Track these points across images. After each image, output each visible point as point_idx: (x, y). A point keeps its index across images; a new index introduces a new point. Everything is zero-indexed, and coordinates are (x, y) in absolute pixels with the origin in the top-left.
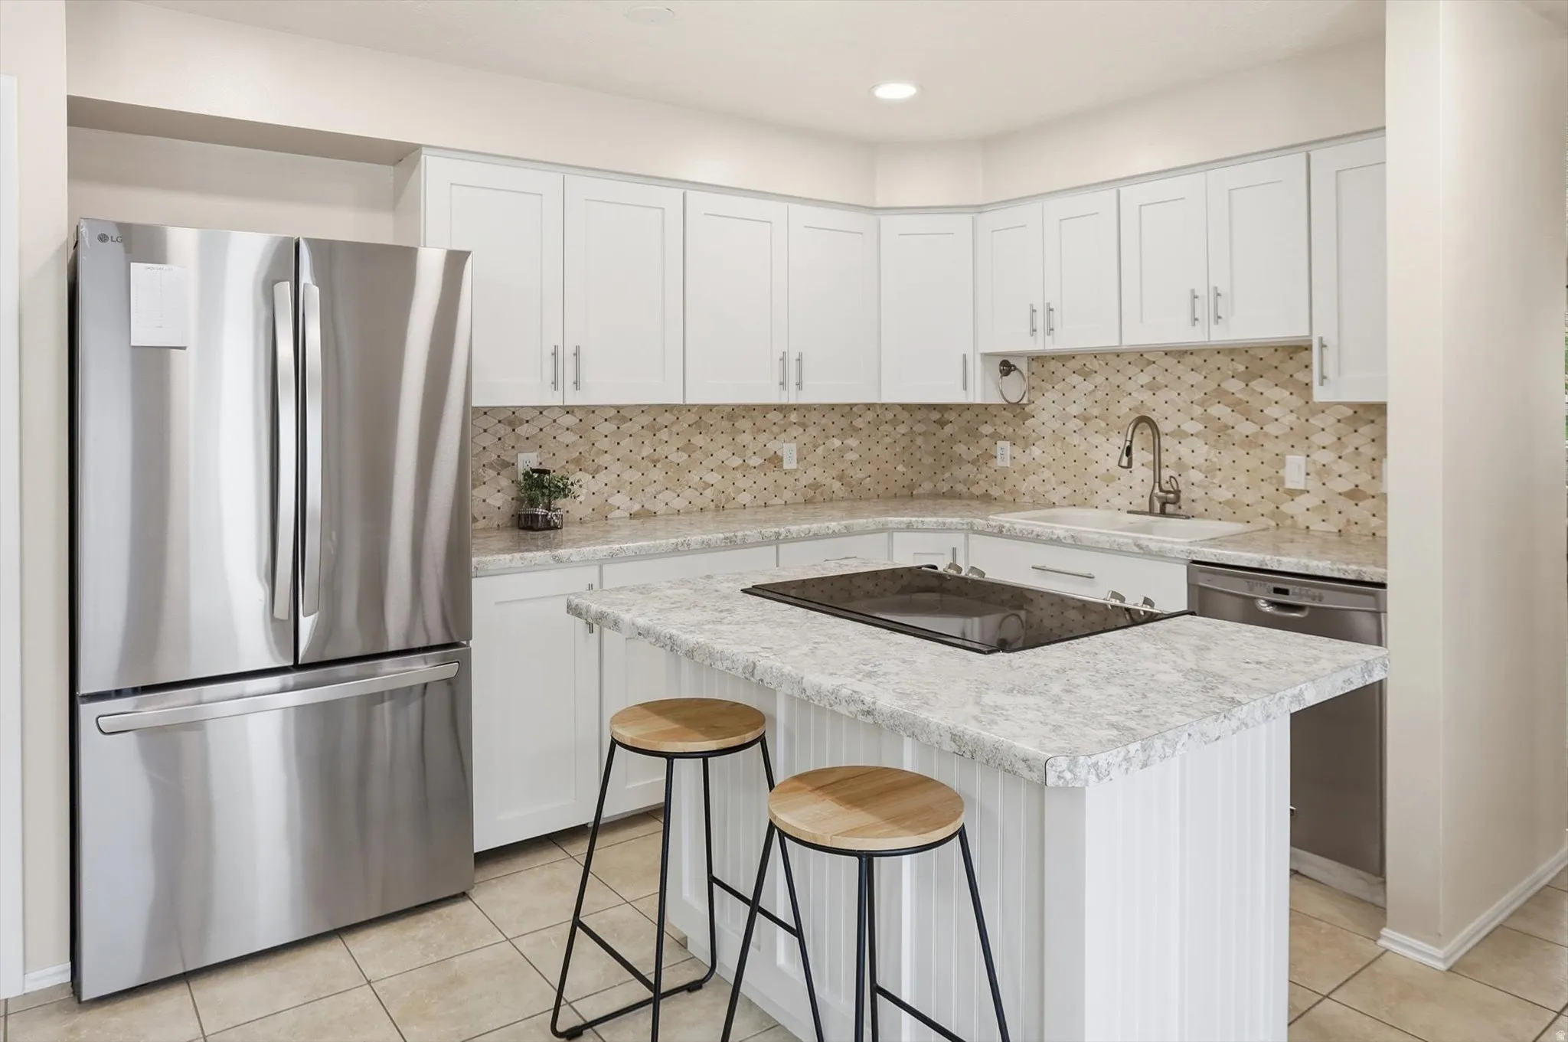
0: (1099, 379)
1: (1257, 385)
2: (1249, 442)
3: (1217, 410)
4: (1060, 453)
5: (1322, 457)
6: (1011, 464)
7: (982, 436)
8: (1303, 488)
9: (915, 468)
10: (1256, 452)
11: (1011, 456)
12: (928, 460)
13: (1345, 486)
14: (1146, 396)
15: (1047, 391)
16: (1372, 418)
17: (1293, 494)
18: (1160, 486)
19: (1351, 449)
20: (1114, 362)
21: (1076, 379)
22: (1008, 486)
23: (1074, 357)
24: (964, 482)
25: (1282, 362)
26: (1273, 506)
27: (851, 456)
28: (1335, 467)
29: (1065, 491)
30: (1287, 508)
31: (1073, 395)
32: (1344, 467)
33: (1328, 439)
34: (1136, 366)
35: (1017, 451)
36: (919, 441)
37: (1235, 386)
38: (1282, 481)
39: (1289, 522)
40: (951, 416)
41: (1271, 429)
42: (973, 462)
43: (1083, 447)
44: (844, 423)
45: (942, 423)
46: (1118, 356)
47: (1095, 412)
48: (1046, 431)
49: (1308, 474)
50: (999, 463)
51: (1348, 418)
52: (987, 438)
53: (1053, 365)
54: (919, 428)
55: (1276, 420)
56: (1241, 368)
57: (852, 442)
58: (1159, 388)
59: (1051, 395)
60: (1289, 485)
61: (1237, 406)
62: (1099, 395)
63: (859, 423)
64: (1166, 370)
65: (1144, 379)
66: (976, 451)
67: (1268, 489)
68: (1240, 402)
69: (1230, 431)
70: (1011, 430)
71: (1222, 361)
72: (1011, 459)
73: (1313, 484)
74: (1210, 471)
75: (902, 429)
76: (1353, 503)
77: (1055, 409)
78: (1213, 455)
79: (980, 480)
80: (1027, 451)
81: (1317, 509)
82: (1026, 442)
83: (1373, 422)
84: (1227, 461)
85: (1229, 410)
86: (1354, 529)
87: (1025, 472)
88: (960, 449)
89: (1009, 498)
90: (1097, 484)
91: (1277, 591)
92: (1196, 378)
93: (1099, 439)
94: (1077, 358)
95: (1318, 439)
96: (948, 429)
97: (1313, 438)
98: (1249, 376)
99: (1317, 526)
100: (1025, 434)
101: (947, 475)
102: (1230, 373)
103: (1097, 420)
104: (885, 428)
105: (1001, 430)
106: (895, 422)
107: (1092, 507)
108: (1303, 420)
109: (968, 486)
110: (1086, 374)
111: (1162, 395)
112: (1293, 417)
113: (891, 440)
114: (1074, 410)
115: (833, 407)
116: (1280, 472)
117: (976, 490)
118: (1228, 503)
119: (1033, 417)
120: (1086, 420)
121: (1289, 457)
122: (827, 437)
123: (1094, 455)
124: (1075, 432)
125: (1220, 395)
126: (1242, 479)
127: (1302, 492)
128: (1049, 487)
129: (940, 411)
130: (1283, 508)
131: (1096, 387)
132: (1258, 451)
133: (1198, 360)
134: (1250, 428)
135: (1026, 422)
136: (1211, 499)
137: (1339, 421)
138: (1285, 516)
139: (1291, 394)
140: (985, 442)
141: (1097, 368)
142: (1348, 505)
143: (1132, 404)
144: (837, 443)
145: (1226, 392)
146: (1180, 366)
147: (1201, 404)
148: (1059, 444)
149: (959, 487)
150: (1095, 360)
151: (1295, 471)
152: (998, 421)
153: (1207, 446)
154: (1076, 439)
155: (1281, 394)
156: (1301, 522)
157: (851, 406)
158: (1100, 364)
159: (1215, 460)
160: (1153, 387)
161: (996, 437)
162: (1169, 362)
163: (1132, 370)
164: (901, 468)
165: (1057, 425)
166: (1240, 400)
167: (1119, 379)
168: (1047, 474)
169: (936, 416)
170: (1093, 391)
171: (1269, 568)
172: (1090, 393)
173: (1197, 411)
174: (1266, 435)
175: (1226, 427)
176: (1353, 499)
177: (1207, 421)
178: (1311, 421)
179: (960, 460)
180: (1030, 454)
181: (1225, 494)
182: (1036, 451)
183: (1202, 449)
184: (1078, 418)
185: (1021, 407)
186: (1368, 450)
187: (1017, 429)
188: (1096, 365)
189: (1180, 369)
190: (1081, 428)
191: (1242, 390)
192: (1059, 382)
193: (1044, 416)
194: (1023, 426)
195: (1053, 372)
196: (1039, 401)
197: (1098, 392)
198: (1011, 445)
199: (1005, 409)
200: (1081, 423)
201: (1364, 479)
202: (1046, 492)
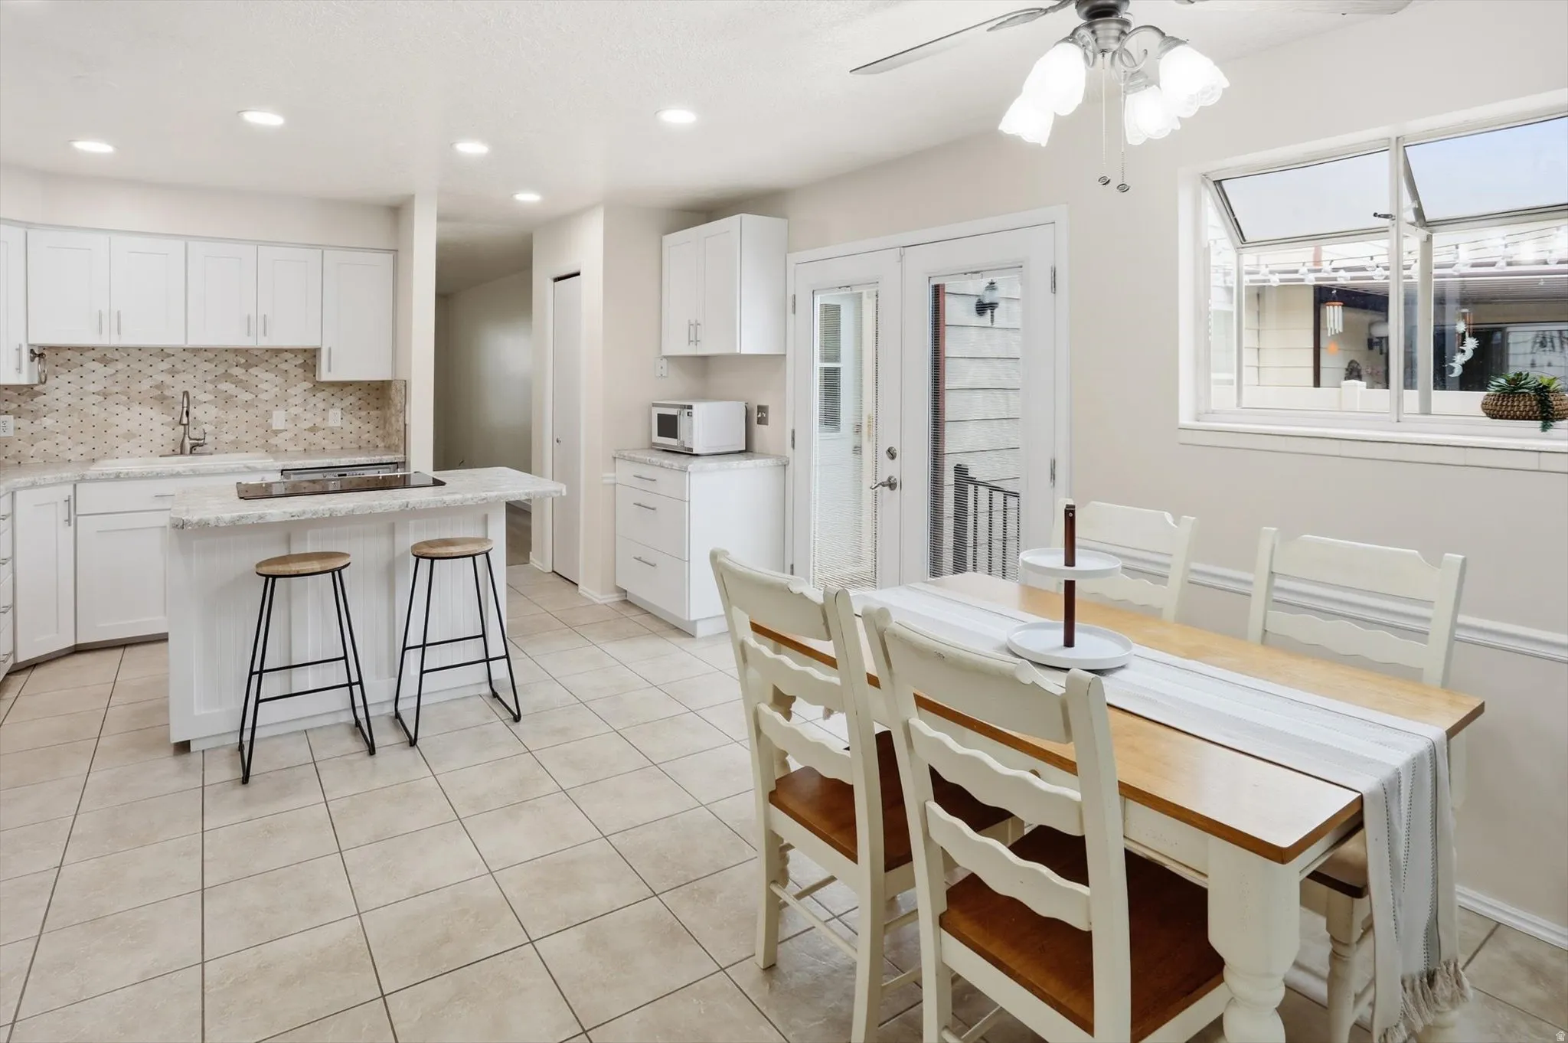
0: (120, 366)
1: (253, 371)
2: (248, 405)
3: (224, 386)
4: (76, 421)
5: (293, 411)
6: (15, 434)
8: (283, 428)
11: (13, 426)
13: (307, 425)
14: (167, 379)
15: (61, 374)
17: (276, 433)
18: (189, 437)
19: (312, 405)
21: (96, 365)
22: (11, 452)
23: (93, 349)
26: (263, 441)
28: (302, 415)
29: (81, 449)
30: (273, 441)
31: (93, 376)
32: (309, 415)
33: (299, 400)
34: (158, 357)
35: (23, 423)
37: (237, 371)
38: (270, 426)
39: (275, 449)
41: (263, 396)
43: (104, 415)
46: (140, 350)
47: (116, 389)
48: (62, 405)
49: (286, 420)
51: (309, 389)
53: (69, 354)
55: (267, 391)
56: (243, 361)
58: (178, 373)
59: (65, 377)
60: (274, 428)
61: (238, 382)
62: (120, 377)
64: (184, 361)
65: (165, 365)
67: (261, 431)
68: (241, 381)
69: (235, 399)
70: (14, 406)
71: (230, 357)
72: (15, 429)
73: (290, 426)
74: (218, 424)
76: (312, 434)
77: (72, 388)
78: (222, 414)
80: (36, 422)
81: (292, 439)
82: (35, 415)
83: (323, 390)
84: (231, 417)
85: (234, 386)
86: (313, 448)
87: (33, 439)
90: (118, 441)
92: (209, 366)
93: (121, 409)
94: (97, 350)
95: (291, 401)
97: (289, 400)
98: (247, 366)
99: (291, 448)
100: (34, 408)
102: (235, 364)
103: (118, 395)
105: (2, 406)
107: (113, 458)
108: (284, 391)
110: (105, 360)
111: (180, 377)
112: (277, 389)
114: (93, 388)
116: (269, 421)
118: (232, 442)
119: (45, 394)
120: (105, 394)
121: (275, 413)
123: (114, 420)
124: (94, 404)
125: (227, 376)
126: (242, 427)
127: (281, 431)
128: (61, 448)
130: (269, 440)
131: (117, 371)
132: (254, 410)
133: (211, 355)
134: (249, 396)
135: (35, 400)
136: (220, 442)
137: (304, 390)
138: (273, 445)
139: (276, 376)
141: (118, 358)
142: (309, 436)
143: (153, 383)
145: (232, 376)
147: (212, 382)
148: (76, 415)
151: (278, 420)
153: (217, 409)
154: (95, 410)
155: (270, 376)
156: (283, 448)
158: (121, 356)
159: (223, 417)
160: (173, 372)
162: (185, 355)
163: (153, 361)
165: (74, 400)
166: (242, 379)
167: (142, 366)
168: (60, 438)
170: (114, 374)
172: (111, 376)
173: (210, 387)
174: (260, 400)
175: (232, 396)
176: (312, 431)
177: (217, 393)
178: (288, 391)
180: (40, 425)
181: (231, 437)
182: (48, 422)
183: (213, 411)
184: (98, 394)
185: (31, 387)
186: (321, 405)
187: (23, 405)
188: (117, 355)
189: (196, 361)
190: (100, 403)
191: (243, 374)
192: (75, 367)
193: (58, 394)
194: (32, 402)
195: (69, 360)
196: (52, 382)
197: (118, 375)
198: (15, 418)
199: (6, 389)
200: (101, 398)
201: (318, 420)
202: (59, 452)
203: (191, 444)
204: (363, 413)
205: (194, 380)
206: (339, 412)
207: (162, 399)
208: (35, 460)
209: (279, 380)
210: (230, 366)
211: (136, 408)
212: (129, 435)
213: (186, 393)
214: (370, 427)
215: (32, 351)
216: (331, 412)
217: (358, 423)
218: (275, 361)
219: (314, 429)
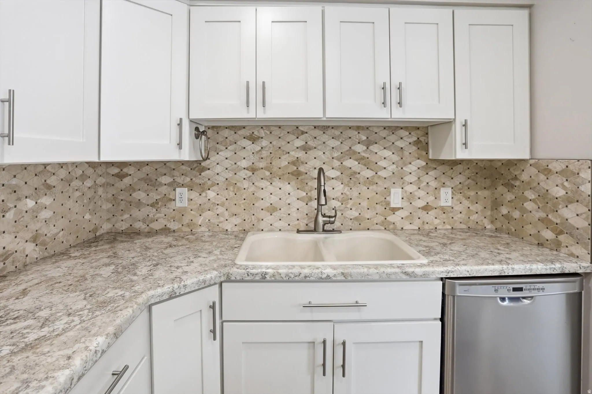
0: (264, 143)
1: (374, 148)
2: (369, 182)
3: (350, 163)
4: (232, 194)
5: (410, 188)
6: (189, 204)
7: (161, 184)
8: (400, 206)
9: (98, 214)
10: (373, 187)
11: (188, 198)
12: (107, 206)
13: (421, 203)
14: (301, 154)
15: (221, 151)
16: (435, 167)
17: (394, 210)
19: (425, 184)
20: (277, 132)
21: (246, 143)
22: (186, 220)
23: (244, 128)
24: (144, 221)
25: (388, 136)
26: (383, 218)
27: (45, 214)
28: (416, 193)
29: (235, 220)
30: (391, 219)
31: (242, 154)
32: (421, 193)
33: (413, 178)
34: (293, 134)
35: (194, 195)
36: (100, 191)
37: (360, 148)
38: (388, 204)
39: (392, 226)
40: (130, 170)
41: (383, 173)
42: (152, 205)
43: (252, 189)
44: (36, 182)
45: (121, 176)
46: (280, 128)
47: (262, 165)
48: (221, 179)
49: (403, 198)
50: (178, 204)
51: (423, 167)
52: (166, 187)
53: (226, 132)
54: (101, 181)
55: (385, 168)
56: (364, 138)
57: (46, 201)
58: (310, 149)
59: (223, 154)
60: (393, 205)
61: (361, 160)
62: (265, 154)
63: (52, 181)
64: (315, 138)
65: (299, 143)
66: (155, 196)
67: (380, 209)
68: (363, 158)
69: (358, 176)
70: (188, 179)
72: (188, 201)
73: (406, 204)
74: (345, 200)
75: (89, 183)
76: (426, 212)
77: (228, 164)
78: (346, 190)
79: (160, 218)
80: (204, 194)
81: (407, 217)
82: (203, 188)
83: (435, 169)
84: (355, 194)
85: (357, 163)
86: (426, 227)
87: (201, 209)
88: (140, 195)
89: (186, 229)
90: (263, 214)
91: (515, 290)
92: (335, 143)
93: (264, 184)
94: (247, 128)
95: (408, 178)
96: (127, 181)
97: (405, 178)
98: (368, 143)
99: (408, 227)
100: (201, 182)
101: (126, 216)
102: (357, 141)
103: (263, 170)
104: (76, 183)
105: (180, 180)
106: (83, 177)
107: (258, 230)
108: (400, 168)
109: (147, 223)
110: (253, 139)
111: (312, 154)
112: (394, 166)
113: (81, 194)
114: (244, 164)
115: (25, 167)
116: (388, 198)
117: (156, 226)
118: (356, 219)
119: (209, 169)
120: (253, 170)
121: (393, 191)
122: (19, 199)
123: (261, 194)
124: (244, 179)
125: (351, 154)
126: (365, 204)
127: (399, 209)
128: (222, 219)
129: (118, 167)
130: (388, 219)
131: (262, 148)
132: (375, 187)
133: (337, 133)
134: (369, 173)
135: (202, 174)
136: (345, 218)
137: (419, 168)
138: (390, 223)
139: (393, 153)
140: (164, 190)
141: (263, 135)
142: (422, 214)
143: (290, 159)
144: (30, 203)
145: (355, 153)
146: (325, 136)
147: (338, 159)
148: (231, 188)
149: (139, 225)
150: (262, 131)
151: (396, 197)
152: (176, 173)
153: (343, 185)
154: (246, 184)
155: (387, 153)
156: (399, 226)
157: (45, 165)
158: (265, 133)
159: (348, 193)
160: (306, 148)
161: (174, 185)
162: (317, 132)
163: (291, 137)
164: (88, 216)
165: (230, 175)
166: (363, 157)
167: (282, 143)
168: (220, 210)
169: (116, 170)
170: (260, 151)
171: (506, 274)
172: (257, 152)
173: (336, 163)
174: (379, 177)
175: (355, 173)
176: (425, 210)
177: (343, 170)
178: (404, 168)
179: (139, 204)
180: (206, 197)
181: (354, 214)
182: (211, 194)
183: (340, 188)
184: (247, 169)
185: (198, 162)
186: (433, 184)
187: (194, 179)
188: (262, 133)
189: (325, 137)
190: (250, 177)
191: (364, 151)
192: (231, 145)
193: (219, 169)
194: (200, 176)
195: (226, 138)
196: (214, 158)
197: (264, 152)
198: (188, 191)
199: (183, 164)
200: (250, 173)
201: (430, 199)
202: (220, 222)
203: (324, 221)
204: (472, 193)
205: (323, 156)
206: (450, 191)
207: (297, 174)
208: (203, 229)
209: (395, 158)
210: (354, 144)
211: (277, 183)
212: (272, 209)
213: (321, 170)
214: (479, 207)
215: (197, 129)
216: (443, 191)
217: (466, 203)
218: (392, 138)
219: (426, 208)
